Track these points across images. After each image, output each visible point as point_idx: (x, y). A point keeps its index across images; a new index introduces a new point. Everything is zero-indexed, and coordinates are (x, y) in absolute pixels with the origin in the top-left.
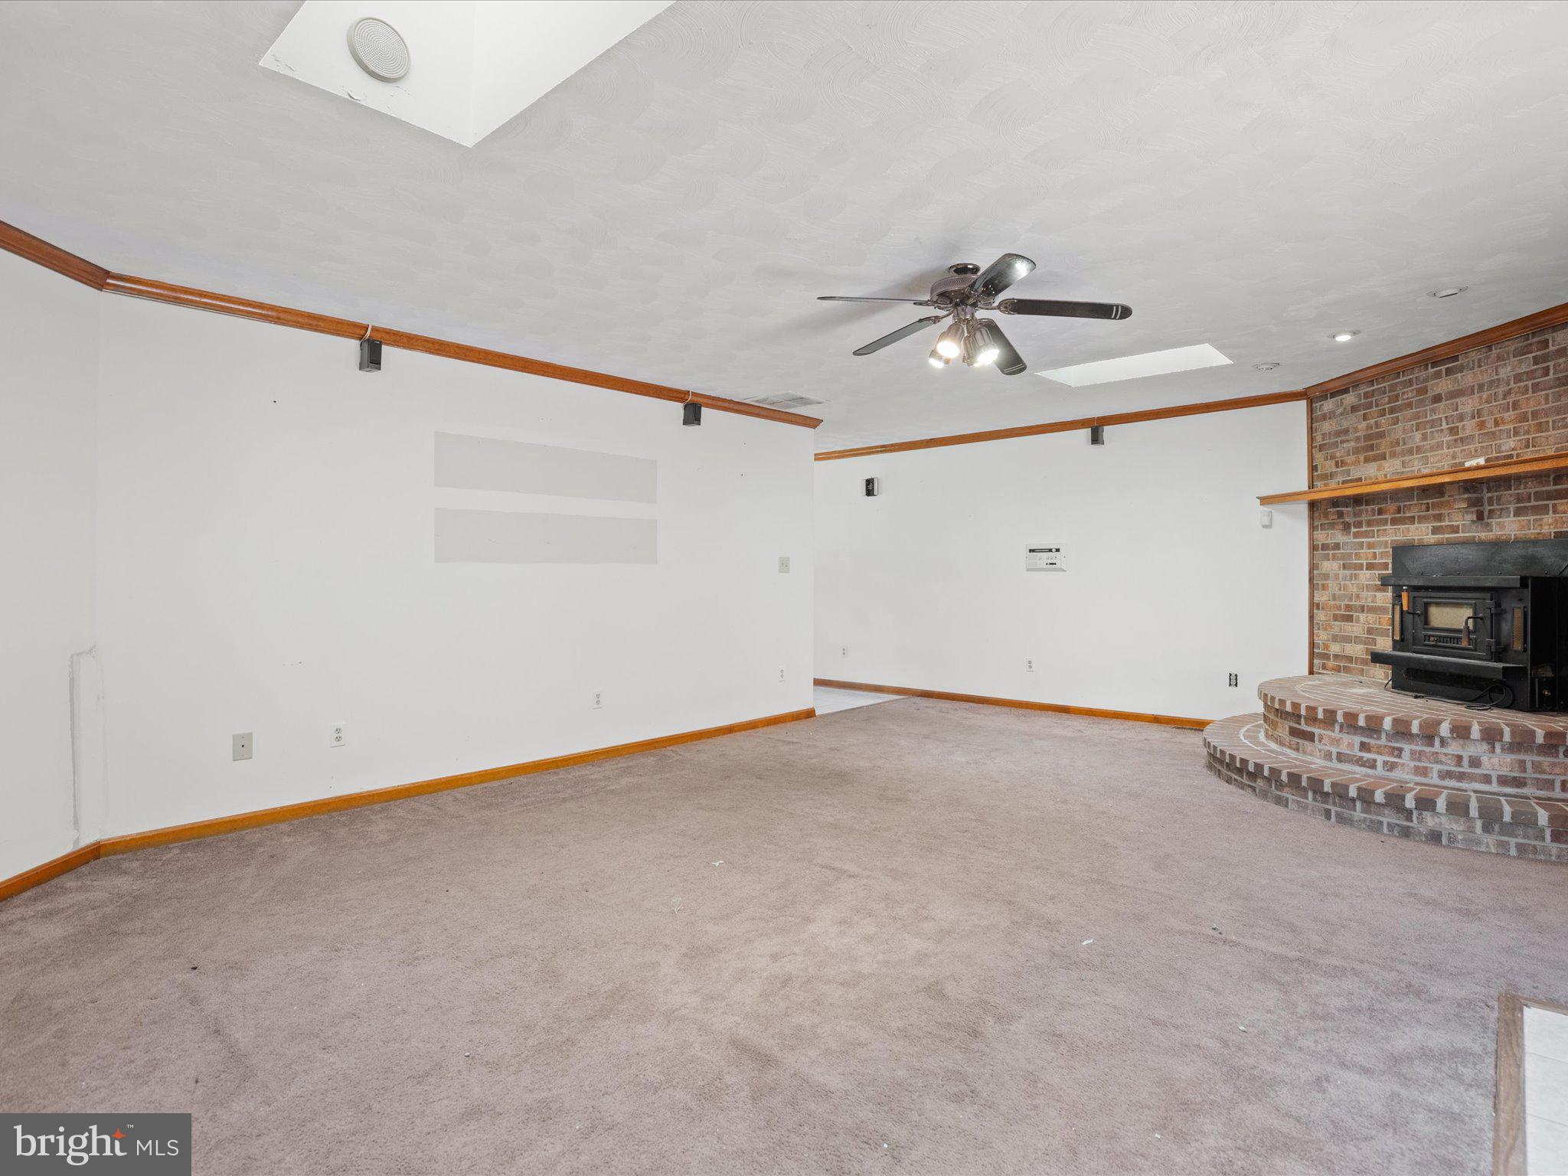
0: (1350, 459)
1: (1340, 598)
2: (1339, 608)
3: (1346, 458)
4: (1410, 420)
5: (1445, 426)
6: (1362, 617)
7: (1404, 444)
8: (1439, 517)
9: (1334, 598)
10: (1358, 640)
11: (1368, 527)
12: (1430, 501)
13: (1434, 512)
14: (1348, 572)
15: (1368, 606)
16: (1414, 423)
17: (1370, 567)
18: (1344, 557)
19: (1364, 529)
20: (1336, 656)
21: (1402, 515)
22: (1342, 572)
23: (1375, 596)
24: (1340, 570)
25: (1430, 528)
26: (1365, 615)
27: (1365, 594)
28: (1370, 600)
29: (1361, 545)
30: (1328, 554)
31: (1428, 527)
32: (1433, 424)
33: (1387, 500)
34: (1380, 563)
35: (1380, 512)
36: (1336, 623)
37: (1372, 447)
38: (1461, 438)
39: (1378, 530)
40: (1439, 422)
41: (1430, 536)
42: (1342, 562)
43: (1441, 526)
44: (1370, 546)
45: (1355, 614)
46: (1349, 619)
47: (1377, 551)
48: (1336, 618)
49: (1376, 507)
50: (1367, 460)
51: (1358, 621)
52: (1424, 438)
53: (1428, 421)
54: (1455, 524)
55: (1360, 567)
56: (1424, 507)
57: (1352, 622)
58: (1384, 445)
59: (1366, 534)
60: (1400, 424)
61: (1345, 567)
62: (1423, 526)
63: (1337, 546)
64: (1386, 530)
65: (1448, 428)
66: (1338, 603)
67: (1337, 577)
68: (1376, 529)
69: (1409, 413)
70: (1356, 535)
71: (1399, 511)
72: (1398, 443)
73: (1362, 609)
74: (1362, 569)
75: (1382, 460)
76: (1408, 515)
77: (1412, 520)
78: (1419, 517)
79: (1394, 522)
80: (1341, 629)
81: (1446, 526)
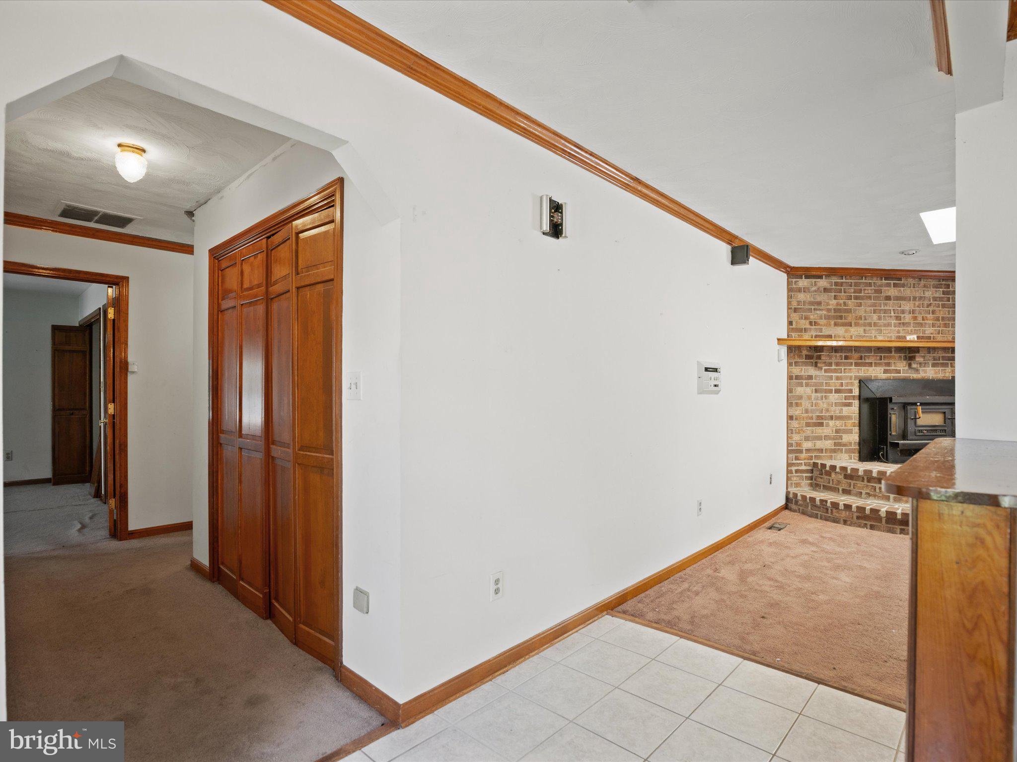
0: (823, 322)
1: (812, 411)
2: (812, 418)
3: (818, 320)
4: (870, 307)
5: (892, 314)
6: (831, 423)
7: (865, 319)
8: (888, 364)
9: (807, 411)
10: (827, 438)
11: (837, 366)
12: (883, 355)
13: (885, 361)
14: (819, 395)
15: (836, 416)
16: (872, 308)
17: (837, 391)
18: (815, 385)
19: (834, 367)
20: (808, 450)
21: (863, 361)
22: (814, 395)
23: (842, 409)
24: (812, 392)
25: (882, 370)
26: (833, 422)
27: (834, 408)
28: (838, 412)
29: (831, 377)
30: (802, 383)
31: (881, 369)
32: (885, 311)
33: (852, 351)
34: (846, 389)
35: (846, 358)
36: (808, 428)
37: (841, 317)
38: (903, 323)
39: (845, 369)
40: (889, 312)
41: (882, 374)
42: (814, 388)
43: (890, 369)
44: (838, 378)
45: (825, 422)
46: (821, 424)
47: (843, 382)
48: (808, 425)
49: (843, 355)
50: (836, 324)
51: (828, 425)
52: (880, 318)
53: (882, 310)
54: (898, 368)
55: (830, 391)
56: (878, 358)
57: (823, 426)
58: (850, 318)
59: (835, 371)
60: (862, 307)
61: (816, 391)
62: (878, 368)
63: (810, 377)
64: (851, 369)
65: (895, 316)
66: (810, 415)
67: (809, 398)
68: (843, 368)
69: (869, 302)
70: (826, 371)
71: (861, 358)
72: (861, 318)
73: (831, 418)
74: (832, 393)
75: (849, 326)
76: (867, 361)
77: (870, 364)
78: (875, 363)
79: (857, 364)
80: (813, 432)
81: (892, 369)
